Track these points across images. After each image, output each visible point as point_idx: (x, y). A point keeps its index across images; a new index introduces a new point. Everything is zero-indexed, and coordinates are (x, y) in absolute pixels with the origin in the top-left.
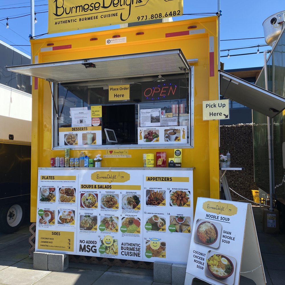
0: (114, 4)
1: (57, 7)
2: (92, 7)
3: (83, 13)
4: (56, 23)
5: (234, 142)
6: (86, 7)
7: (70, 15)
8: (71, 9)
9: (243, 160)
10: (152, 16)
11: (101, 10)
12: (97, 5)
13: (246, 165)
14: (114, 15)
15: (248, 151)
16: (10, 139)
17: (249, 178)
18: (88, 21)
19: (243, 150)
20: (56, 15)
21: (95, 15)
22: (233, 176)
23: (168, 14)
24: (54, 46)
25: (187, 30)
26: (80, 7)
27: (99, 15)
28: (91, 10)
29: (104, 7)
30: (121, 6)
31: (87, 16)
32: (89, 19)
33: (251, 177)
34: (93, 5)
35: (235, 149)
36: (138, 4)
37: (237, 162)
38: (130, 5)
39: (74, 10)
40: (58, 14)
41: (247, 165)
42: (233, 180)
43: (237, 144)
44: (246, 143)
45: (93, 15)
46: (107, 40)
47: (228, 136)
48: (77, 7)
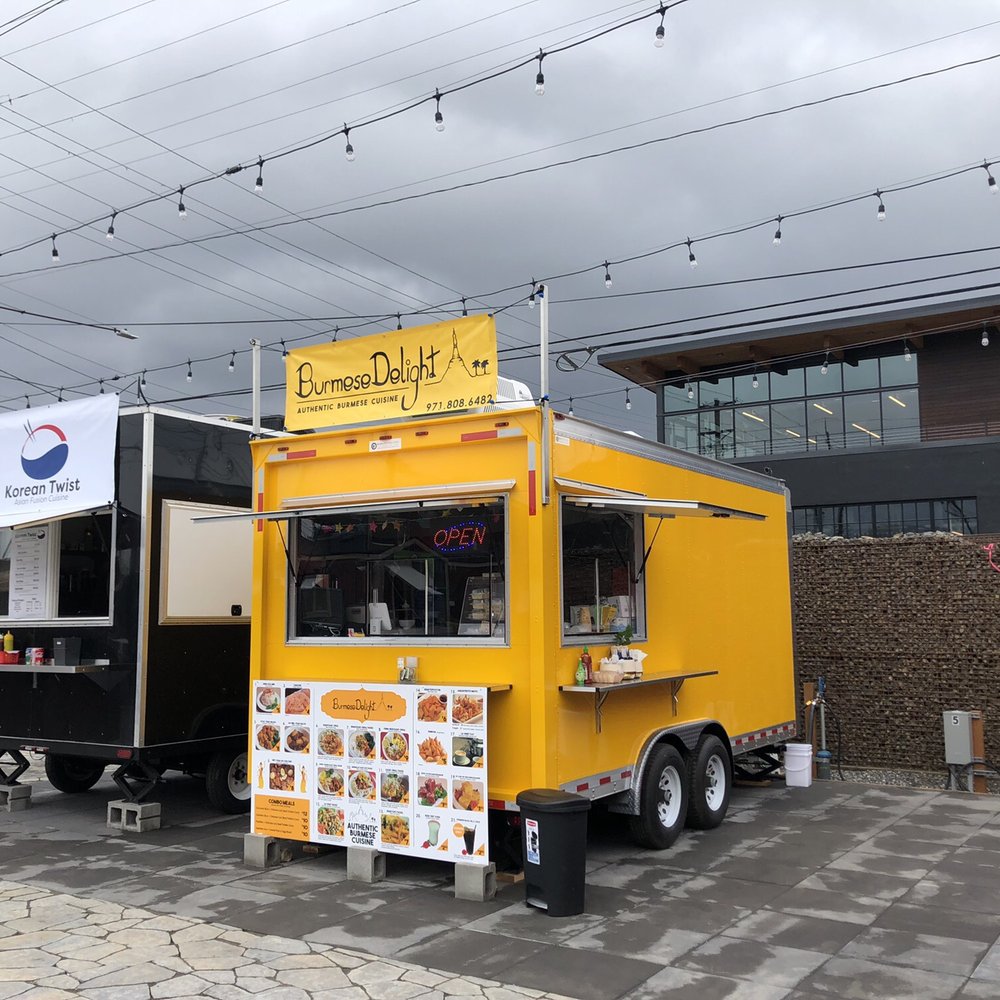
0: (392, 378)
1: (301, 381)
2: (357, 382)
3: (344, 393)
4: (299, 411)
5: (888, 589)
6: (348, 382)
7: (323, 396)
8: (324, 385)
9: (916, 646)
10: (450, 403)
11: (372, 388)
12: (366, 379)
13: (924, 661)
14: (392, 399)
15: (929, 617)
16: (233, 614)
17: (936, 700)
18: (351, 408)
19: (915, 615)
20: (300, 395)
21: (363, 398)
22: (886, 693)
23: (474, 401)
24: (289, 451)
25: (495, 429)
26: (338, 381)
27: (369, 398)
28: (357, 388)
29: (376, 383)
30: (403, 382)
31: (350, 400)
32: (353, 405)
33: (940, 700)
34: (359, 379)
35: (889, 612)
36: (431, 380)
37: (897, 651)
38: (417, 380)
39: (329, 386)
40: (303, 394)
41: (929, 660)
42: (887, 707)
43: (896, 595)
44: (923, 592)
45: (360, 398)
46: (371, 443)
47: (869, 571)
48: (333, 382)
